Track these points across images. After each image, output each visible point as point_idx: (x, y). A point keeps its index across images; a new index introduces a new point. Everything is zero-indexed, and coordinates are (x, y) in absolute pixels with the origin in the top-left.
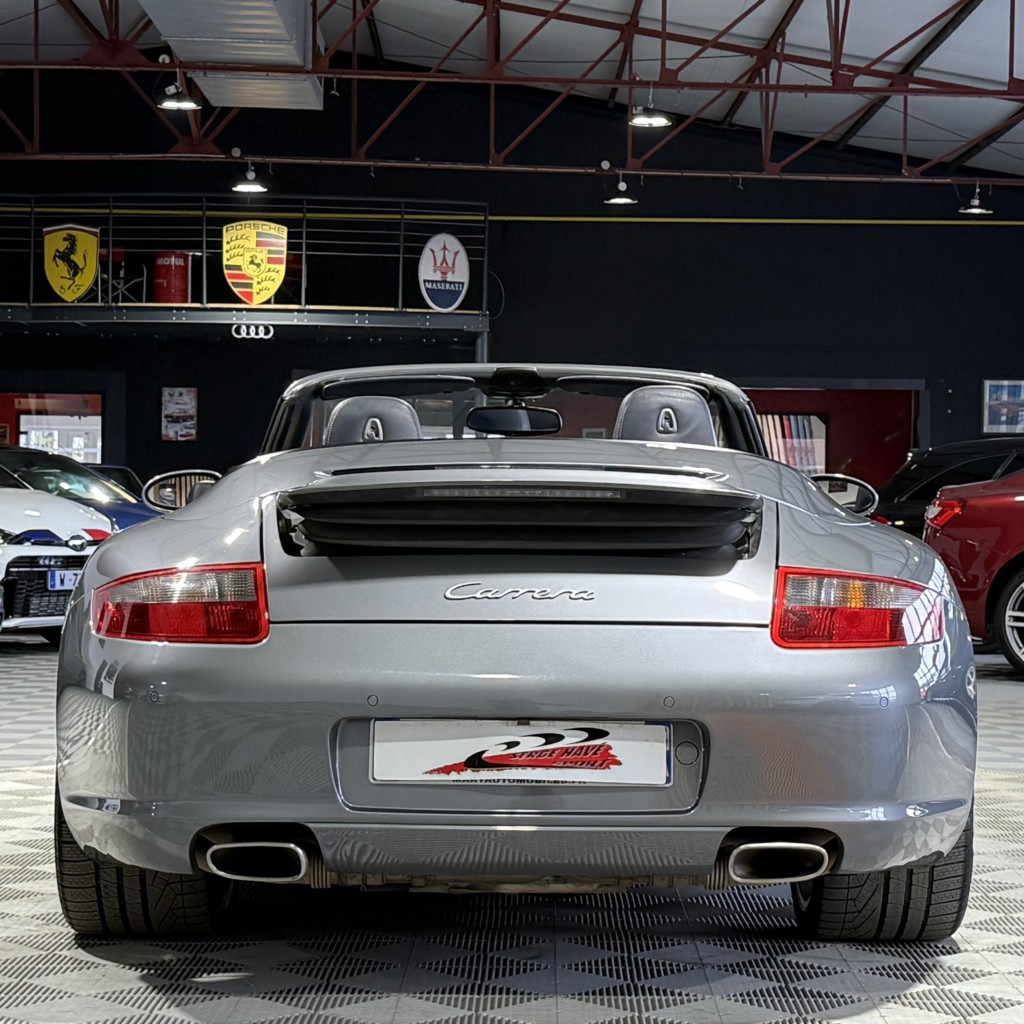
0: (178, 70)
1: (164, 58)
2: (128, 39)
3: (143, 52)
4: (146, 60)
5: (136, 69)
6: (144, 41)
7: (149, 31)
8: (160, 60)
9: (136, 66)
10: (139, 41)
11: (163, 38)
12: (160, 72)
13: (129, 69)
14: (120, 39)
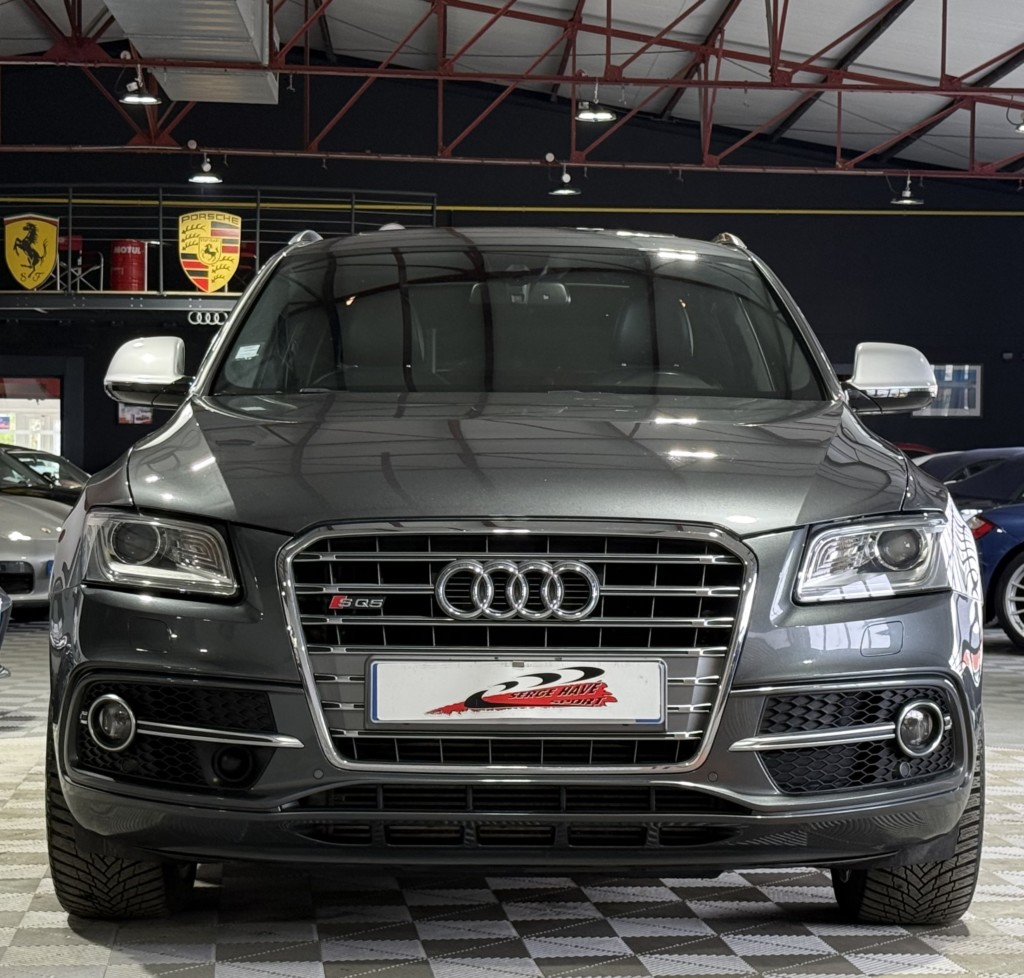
0: (139, 66)
1: (125, 55)
2: (91, 35)
3: (101, 45)
4: (110, 59)
5: (98, 65)
6: (108, 36)
7: (112, 26)
8: (122, 56)
9: (99, 62)
10: (104, 35)
11: (125, 37)
12: (120, 69)
13: (91, 65)
14: (83, 36)
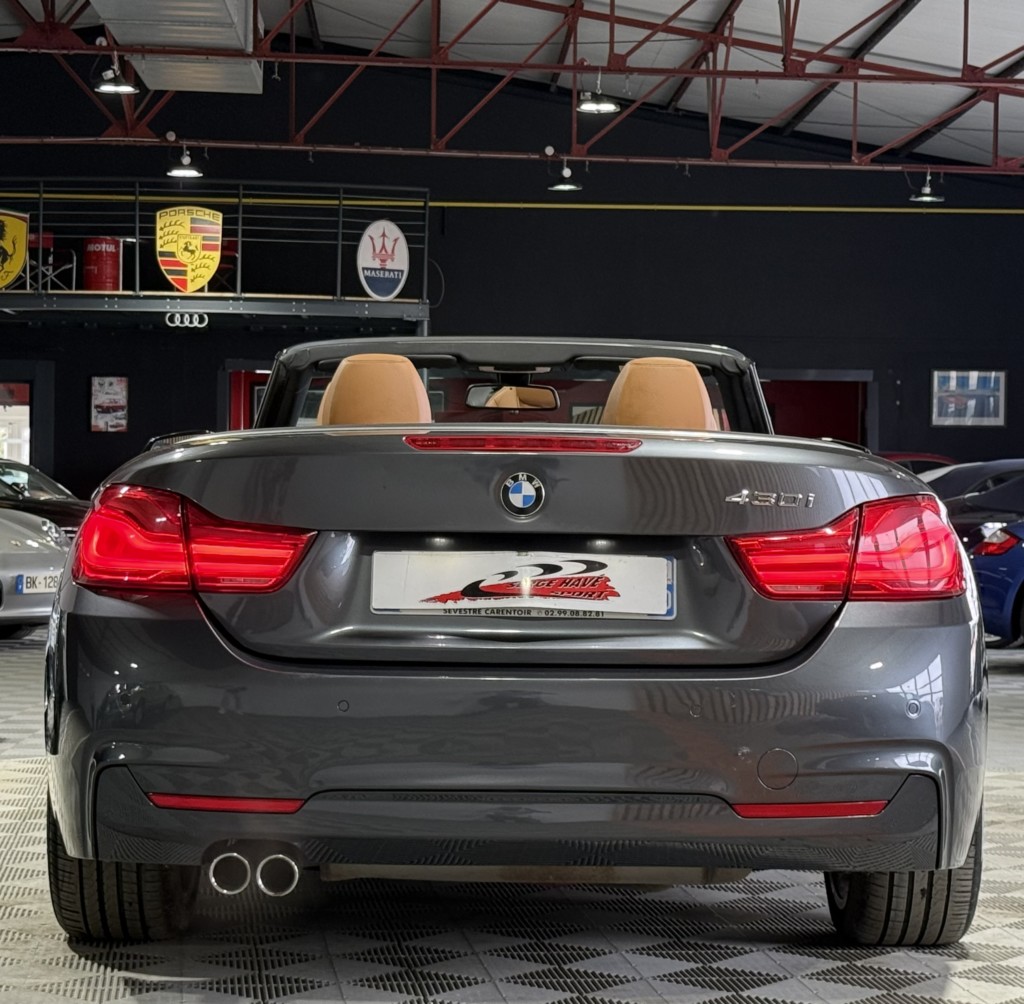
0: (115, 53)
1: (101, 41)
2: (64, 21)
3: (75, 31)
4: (82, 42)
5: (72, 52)
6: (83, 22)
7: (87, 11)
8: (97, 42)
9: (73, 49)
10: (78, 21)
11: (101, 22)
12: (97, 56)
13: (65, 52)
14: (56, 20)
